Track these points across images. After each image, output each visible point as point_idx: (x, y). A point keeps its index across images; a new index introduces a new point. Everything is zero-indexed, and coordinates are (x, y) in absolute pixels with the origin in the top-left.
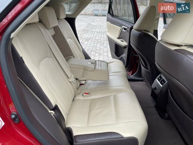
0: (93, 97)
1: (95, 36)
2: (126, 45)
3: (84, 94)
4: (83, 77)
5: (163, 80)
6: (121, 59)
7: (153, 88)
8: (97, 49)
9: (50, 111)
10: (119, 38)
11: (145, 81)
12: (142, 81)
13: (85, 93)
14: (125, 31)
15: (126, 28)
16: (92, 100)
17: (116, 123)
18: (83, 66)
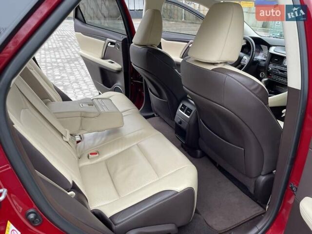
0: (106, 156)
1: (43, 56)
2: (118, 69)
3: (90, 156)
4: (82, 129)
5: (189, 109)
6: (116, 90)
7: (177, 122)
8: (58, 79)
9: (69, 193)
10: (103, 58)
11: (159, 116)
12: (153, 116)
13: (91, 154)
14: (113, 46)
15: (115, 41)
16: (107, 161)
17: (158, 179)
18: (78, 111)
